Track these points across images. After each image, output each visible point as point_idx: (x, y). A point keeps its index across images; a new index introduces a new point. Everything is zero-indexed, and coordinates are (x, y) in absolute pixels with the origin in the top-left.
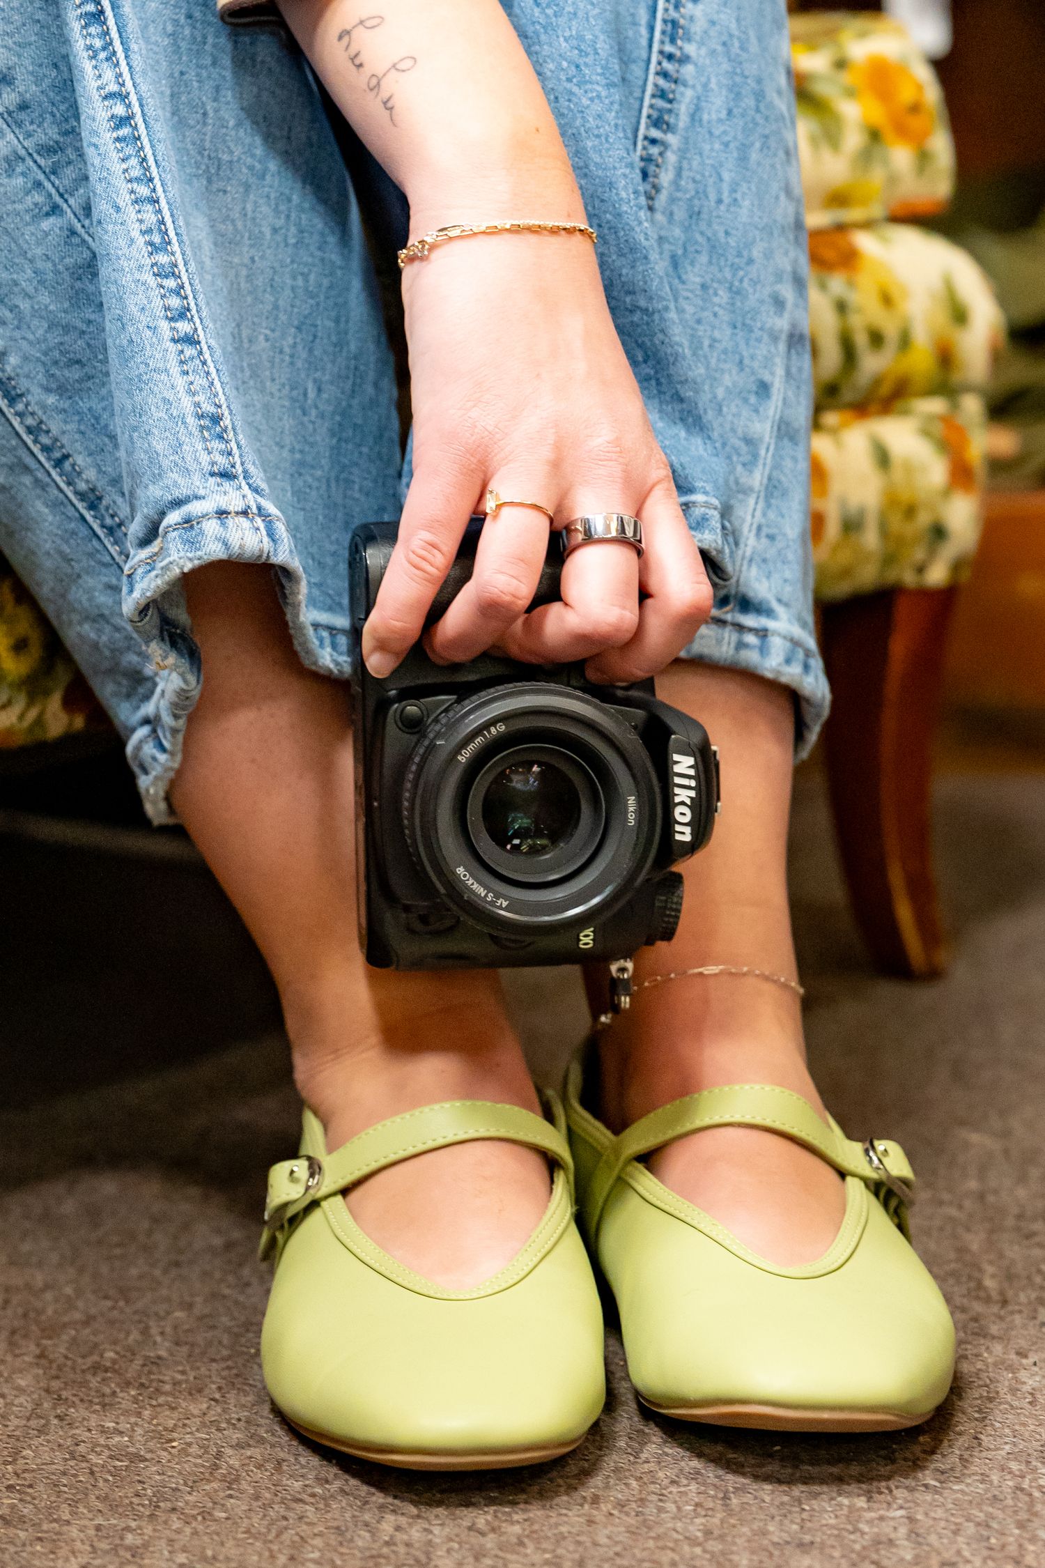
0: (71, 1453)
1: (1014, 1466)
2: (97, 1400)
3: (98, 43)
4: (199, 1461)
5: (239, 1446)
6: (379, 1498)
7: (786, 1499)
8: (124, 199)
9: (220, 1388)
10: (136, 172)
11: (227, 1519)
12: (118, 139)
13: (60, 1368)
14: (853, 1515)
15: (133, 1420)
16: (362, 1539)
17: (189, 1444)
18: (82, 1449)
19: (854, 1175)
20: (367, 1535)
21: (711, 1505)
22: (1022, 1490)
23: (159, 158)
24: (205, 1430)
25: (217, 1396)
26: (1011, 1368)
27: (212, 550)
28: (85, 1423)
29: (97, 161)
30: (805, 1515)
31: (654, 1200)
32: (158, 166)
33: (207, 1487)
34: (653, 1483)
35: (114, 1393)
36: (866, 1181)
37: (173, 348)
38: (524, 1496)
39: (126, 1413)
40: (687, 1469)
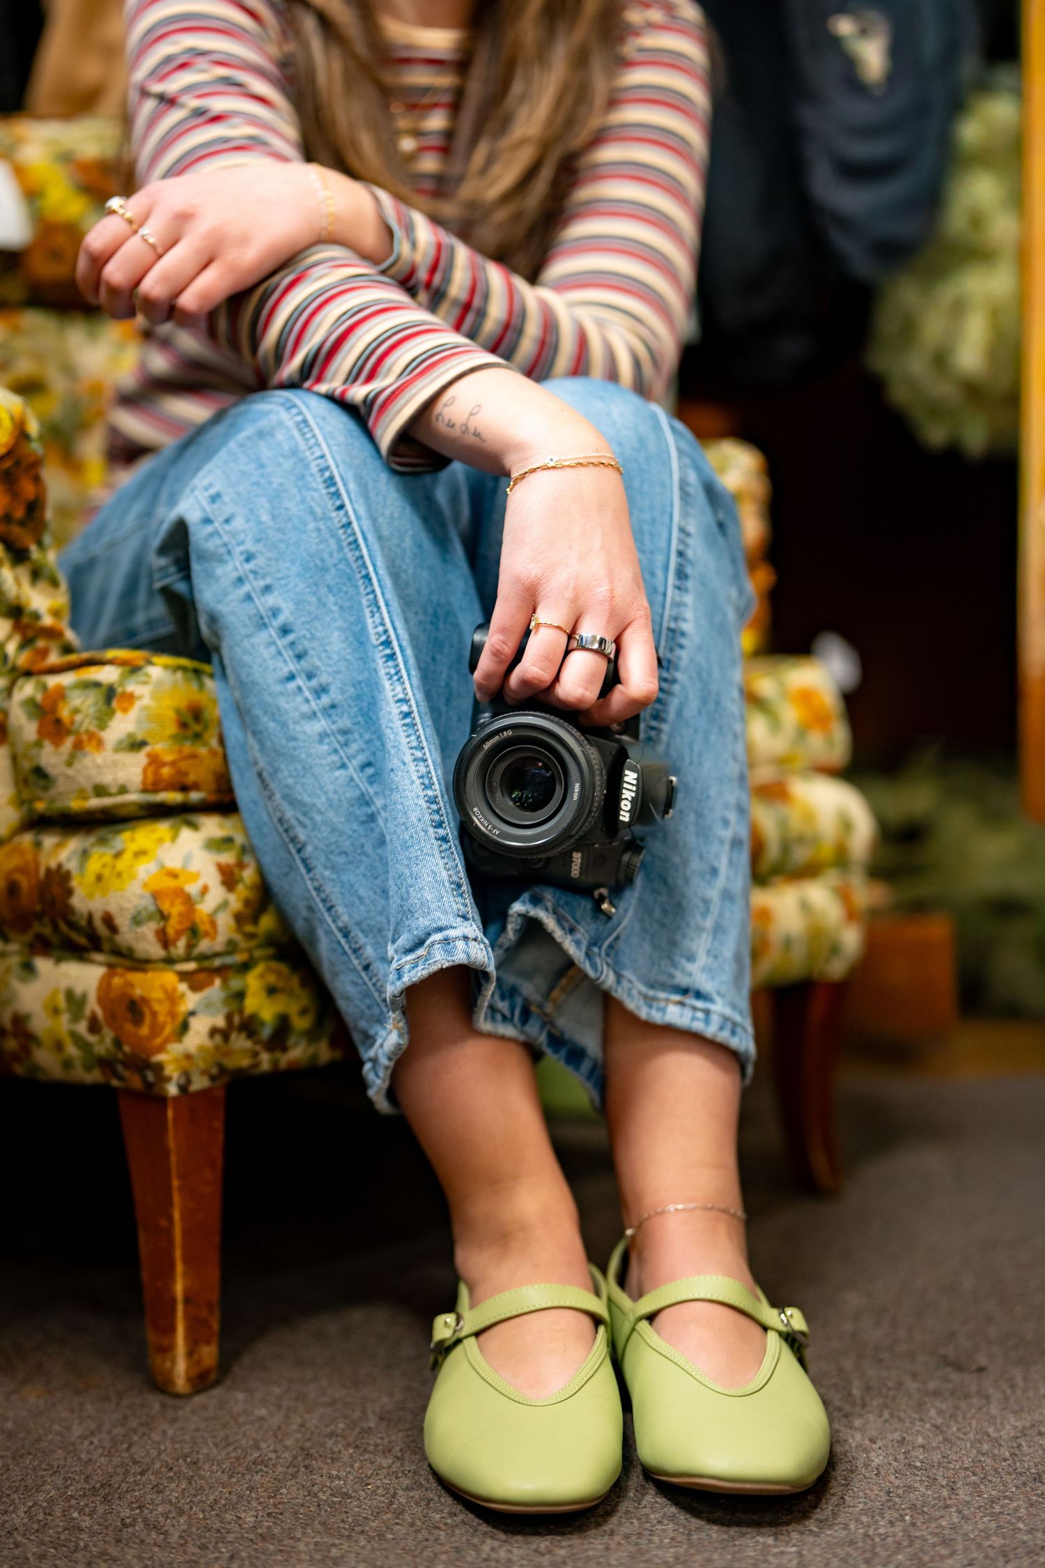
0: (309, 1491)
1: (864, 1519)
2: (329, 1456)
3: (393, 671)
4: (382, 1499)
5: (407, 1489)
6: (485, 1528)
7: (725, 1536)
8: (408, 759)
9: (401, 1450)
10: (415, 744)
11: (393, 1539)
12: (404, 725)
13: (312, 1434)
14: (765, 1550)
15: (348, 1470)
16: (471, 1555)
17: (378, 1487)
18: (315, 1489)
19: (772, 1329)
20: (473, 1553)
21: (679, 1539)
22: (869, 1536)
23: (427, 736)
24: (389, 1478)
25: (399, 1455)
26: (866, 1450)
27: (460, 958)
28: (320, 1471)
29: (392, 737)
30: (736, 1549)
31: (652, 1345)
32: (427, 741)
33: (384, 1517)
34: (647, 1522)
35: (340, 1452)
36: (780, 1334)
37: (436, 843)
38: (570, 1529)
39: (345, 1464)
40: (668, 1514)
